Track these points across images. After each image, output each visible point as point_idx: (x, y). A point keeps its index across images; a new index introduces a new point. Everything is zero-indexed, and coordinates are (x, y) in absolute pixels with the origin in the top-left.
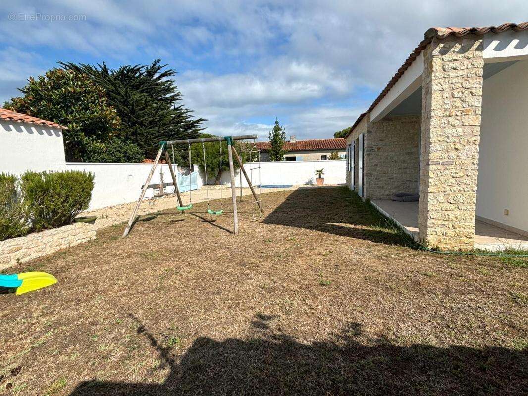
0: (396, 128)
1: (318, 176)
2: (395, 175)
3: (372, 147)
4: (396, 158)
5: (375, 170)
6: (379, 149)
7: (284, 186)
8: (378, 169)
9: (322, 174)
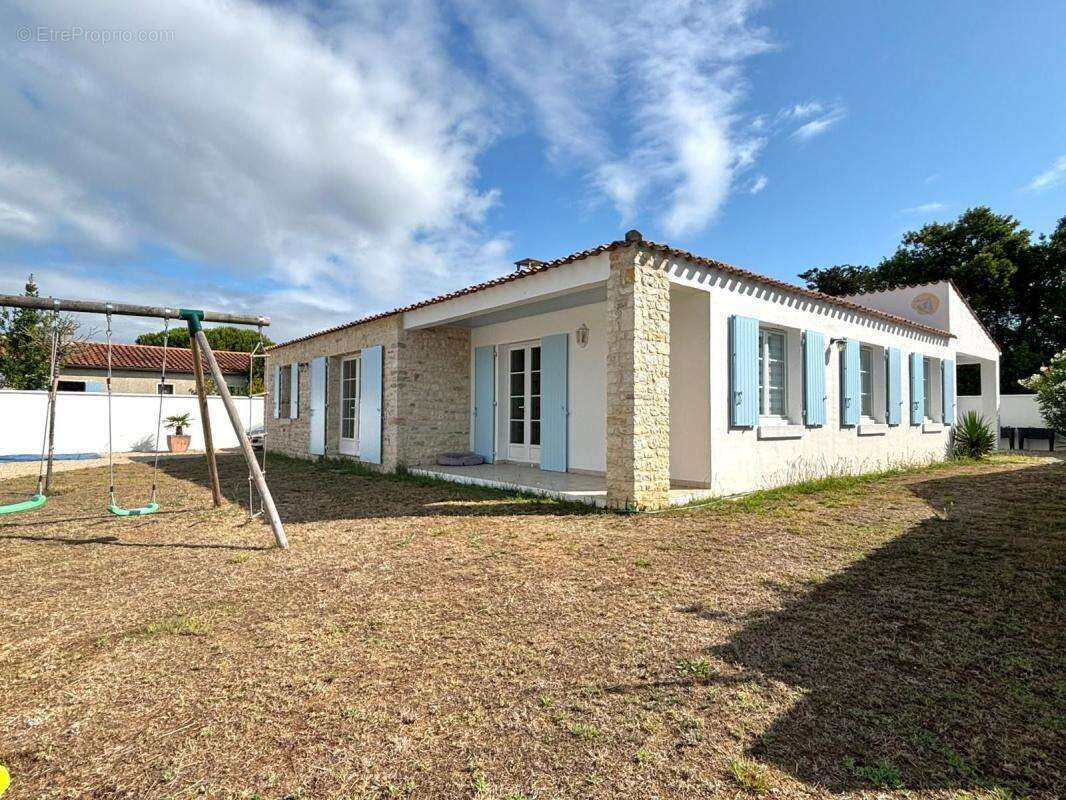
0: (440, 344)
1: (173, 431)
2: (440, 423)
3: (406, 373)
4: (440, 395)
5: (411, 413)
6: (417, 376)
7: (79, 457)
8: (416, 411)
9: (184, 428)
